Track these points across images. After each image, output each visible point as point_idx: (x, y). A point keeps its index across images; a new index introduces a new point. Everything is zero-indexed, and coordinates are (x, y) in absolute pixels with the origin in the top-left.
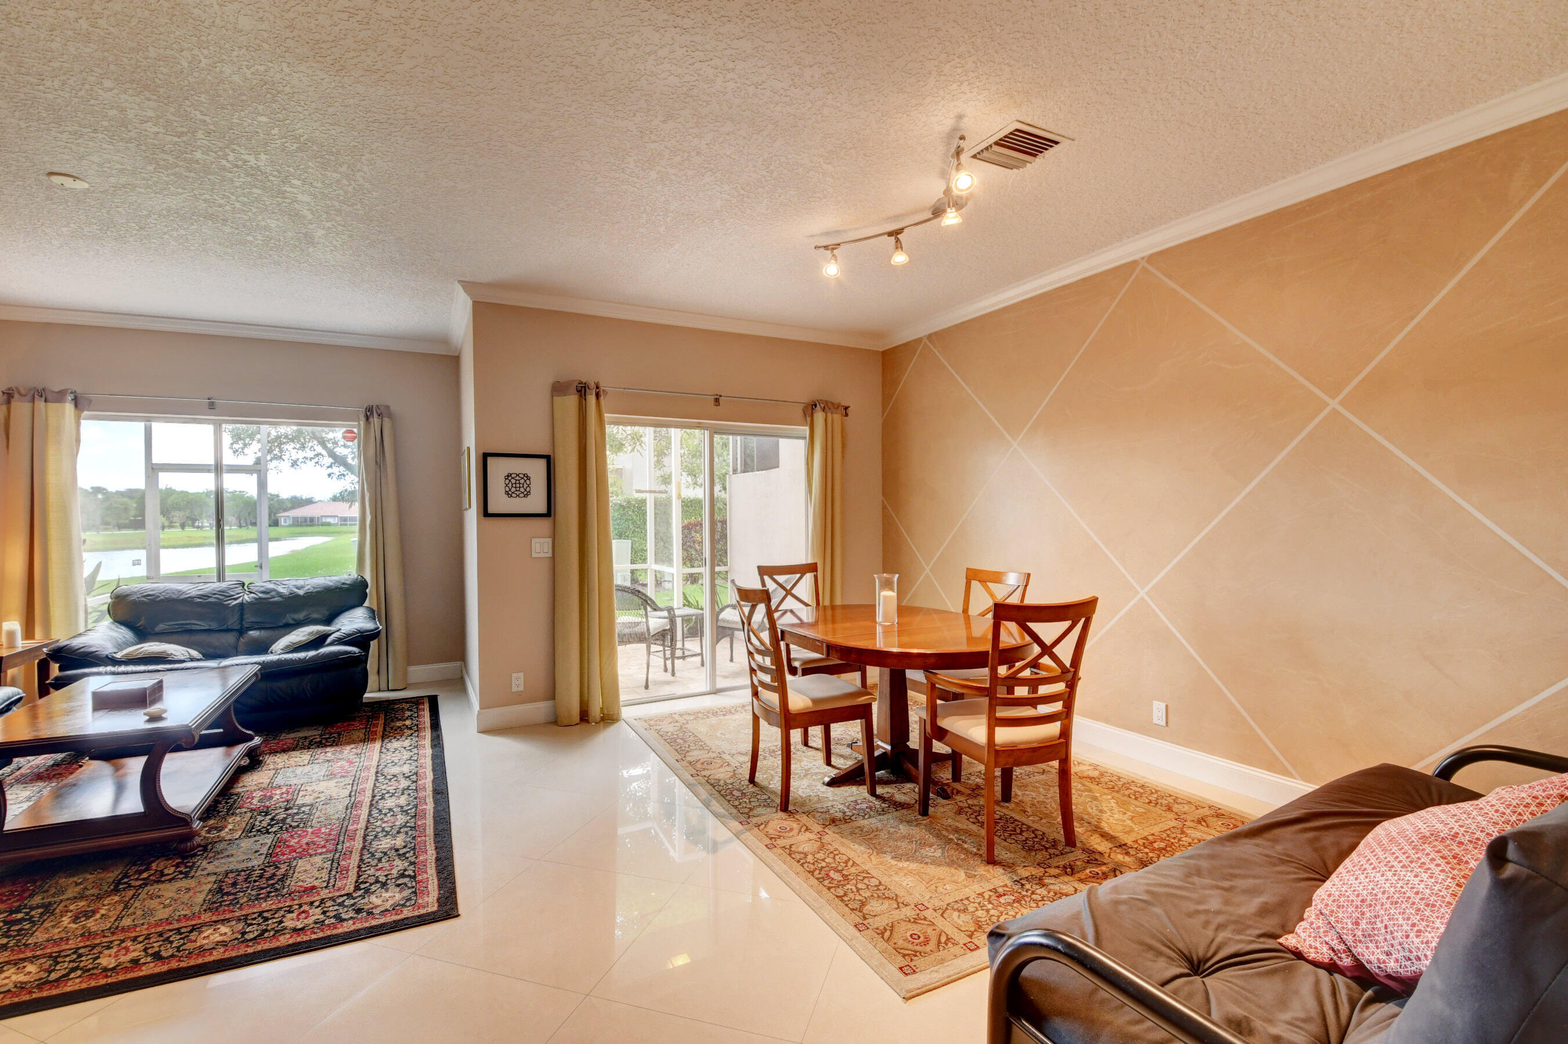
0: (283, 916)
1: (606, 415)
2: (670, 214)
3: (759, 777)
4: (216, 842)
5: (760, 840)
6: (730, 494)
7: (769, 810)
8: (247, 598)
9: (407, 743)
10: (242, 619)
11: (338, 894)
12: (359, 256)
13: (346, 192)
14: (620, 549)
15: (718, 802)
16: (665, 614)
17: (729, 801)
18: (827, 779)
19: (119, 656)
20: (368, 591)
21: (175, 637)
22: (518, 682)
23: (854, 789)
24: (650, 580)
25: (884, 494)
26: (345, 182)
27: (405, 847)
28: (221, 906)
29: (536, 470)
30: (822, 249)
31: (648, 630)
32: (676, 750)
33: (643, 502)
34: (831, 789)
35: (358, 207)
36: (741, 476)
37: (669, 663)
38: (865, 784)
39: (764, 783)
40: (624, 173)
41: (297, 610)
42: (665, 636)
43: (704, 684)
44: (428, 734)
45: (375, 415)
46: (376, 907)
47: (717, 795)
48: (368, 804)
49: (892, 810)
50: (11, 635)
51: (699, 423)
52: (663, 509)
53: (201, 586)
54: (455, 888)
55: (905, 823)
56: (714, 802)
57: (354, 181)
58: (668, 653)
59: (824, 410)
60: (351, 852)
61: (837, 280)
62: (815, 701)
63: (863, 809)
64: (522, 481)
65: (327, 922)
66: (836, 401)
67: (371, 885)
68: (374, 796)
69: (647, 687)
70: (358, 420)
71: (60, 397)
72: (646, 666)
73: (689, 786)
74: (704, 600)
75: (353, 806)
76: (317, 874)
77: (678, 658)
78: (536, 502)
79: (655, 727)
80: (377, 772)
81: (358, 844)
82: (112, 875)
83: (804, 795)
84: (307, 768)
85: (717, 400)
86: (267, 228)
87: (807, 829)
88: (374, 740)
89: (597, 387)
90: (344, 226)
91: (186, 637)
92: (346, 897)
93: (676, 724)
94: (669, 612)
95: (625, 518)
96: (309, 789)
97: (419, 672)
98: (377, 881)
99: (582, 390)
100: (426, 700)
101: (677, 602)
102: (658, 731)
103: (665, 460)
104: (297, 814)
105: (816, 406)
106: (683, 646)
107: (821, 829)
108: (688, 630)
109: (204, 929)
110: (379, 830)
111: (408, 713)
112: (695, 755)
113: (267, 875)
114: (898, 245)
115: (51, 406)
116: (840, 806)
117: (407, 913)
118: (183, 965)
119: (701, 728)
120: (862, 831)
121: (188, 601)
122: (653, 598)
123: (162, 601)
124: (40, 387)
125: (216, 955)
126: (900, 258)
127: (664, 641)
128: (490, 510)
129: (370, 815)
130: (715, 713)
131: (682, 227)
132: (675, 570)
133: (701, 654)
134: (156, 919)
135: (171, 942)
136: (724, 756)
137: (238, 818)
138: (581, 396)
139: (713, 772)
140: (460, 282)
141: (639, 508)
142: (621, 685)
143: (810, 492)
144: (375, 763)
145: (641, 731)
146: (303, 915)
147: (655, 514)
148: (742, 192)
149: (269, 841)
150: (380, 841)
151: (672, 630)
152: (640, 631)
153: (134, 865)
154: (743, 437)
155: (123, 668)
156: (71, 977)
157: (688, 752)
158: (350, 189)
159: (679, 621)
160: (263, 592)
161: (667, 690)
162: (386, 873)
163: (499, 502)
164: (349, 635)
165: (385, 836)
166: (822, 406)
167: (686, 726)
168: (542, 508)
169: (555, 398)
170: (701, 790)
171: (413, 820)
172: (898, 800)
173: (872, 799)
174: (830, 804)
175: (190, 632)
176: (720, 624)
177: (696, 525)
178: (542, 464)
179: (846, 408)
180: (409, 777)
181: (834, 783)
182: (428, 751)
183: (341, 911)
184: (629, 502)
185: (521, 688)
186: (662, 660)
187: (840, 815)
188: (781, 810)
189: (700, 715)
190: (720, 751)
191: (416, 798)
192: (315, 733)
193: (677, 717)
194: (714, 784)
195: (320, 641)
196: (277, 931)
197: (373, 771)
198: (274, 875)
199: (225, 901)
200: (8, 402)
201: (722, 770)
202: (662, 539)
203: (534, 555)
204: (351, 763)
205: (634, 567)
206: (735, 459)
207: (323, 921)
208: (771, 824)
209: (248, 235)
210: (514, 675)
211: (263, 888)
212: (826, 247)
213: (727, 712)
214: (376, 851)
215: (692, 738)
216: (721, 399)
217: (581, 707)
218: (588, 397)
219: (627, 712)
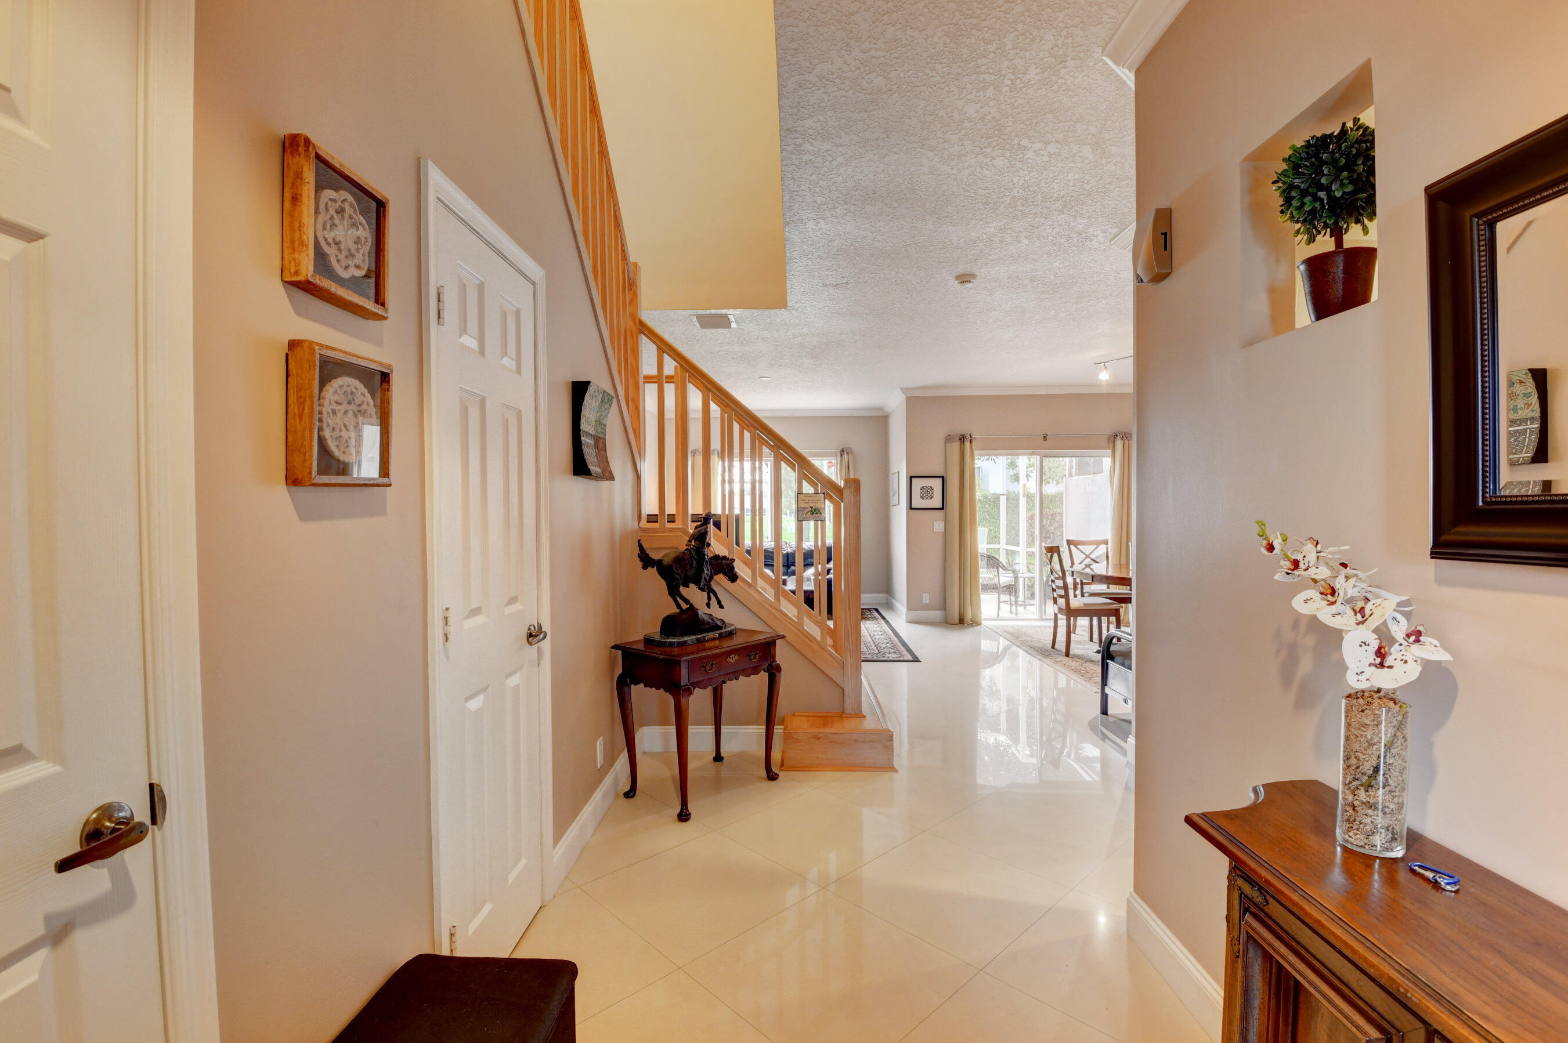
1: (975, 452)
3: (1056, 642)
8: (790, 550)
9: (873, 622)
14: (982, 533)
16: (1011, 574)
17: (1038, 652)
22: (926, 599)
24: (1002, 552)
27: (892, 647)
29: (937, 484)
30: (1098, 365)
31: (999, 582)
36: (1075, 478)
37: (1014, 608)
39: (1058, 645)
42: (1011, 589)
44: (881, 620)
45: (845, 454)
47: (1033, 650)
51: (1032, 452)
52: (1012, 501)
56: (1030, 651)
58: (1013, 601)
59: (1122, 438)
62: (1086, 604)
64: (929, 490)
67: (884, 653)
69: (998, 612)
70: (836, 456)
73: (1018, 647)
77: (1021, 605)
78: (936, 502)
79: (1004, 629)
85: (1045, 438)
87: (1076, 662)
89: (971, 436)
92: (877, 654)
93: (1015, 629)
94: (1014, 573)
97: (865, 597)
98: (886, 652)
99: (962, 439)
100: (873, 610)
105: (1116, 436)
127: (1010, 592)
128: (913, 506)
132: (1020, 549)
138: (961, 442)
140: (899, 387)
141: (995, 501)
145: (993, 630)
147: (1007, 507)
151: (1016, 585)
152: (994, 583)
159: (1021, 580)
162: (889, 651)
163: (917, 502)
166: (1121, 435)
168: (939, 505)
169: (947, 444)
178: (940, 480)
185: (928, 602)
188: (1065, 656)
193: (1014, 626)
201: (1037, 640)
202: (1012, 529)
203: (935, 530)
205: (992, 544)
208: (1060, 664)
210: (924, 595)
212: (1100, 363)
215: (1020, 632)
216: (1048, 437)
217: (960, 614)
218: (965, 443)
219: (984, 623)
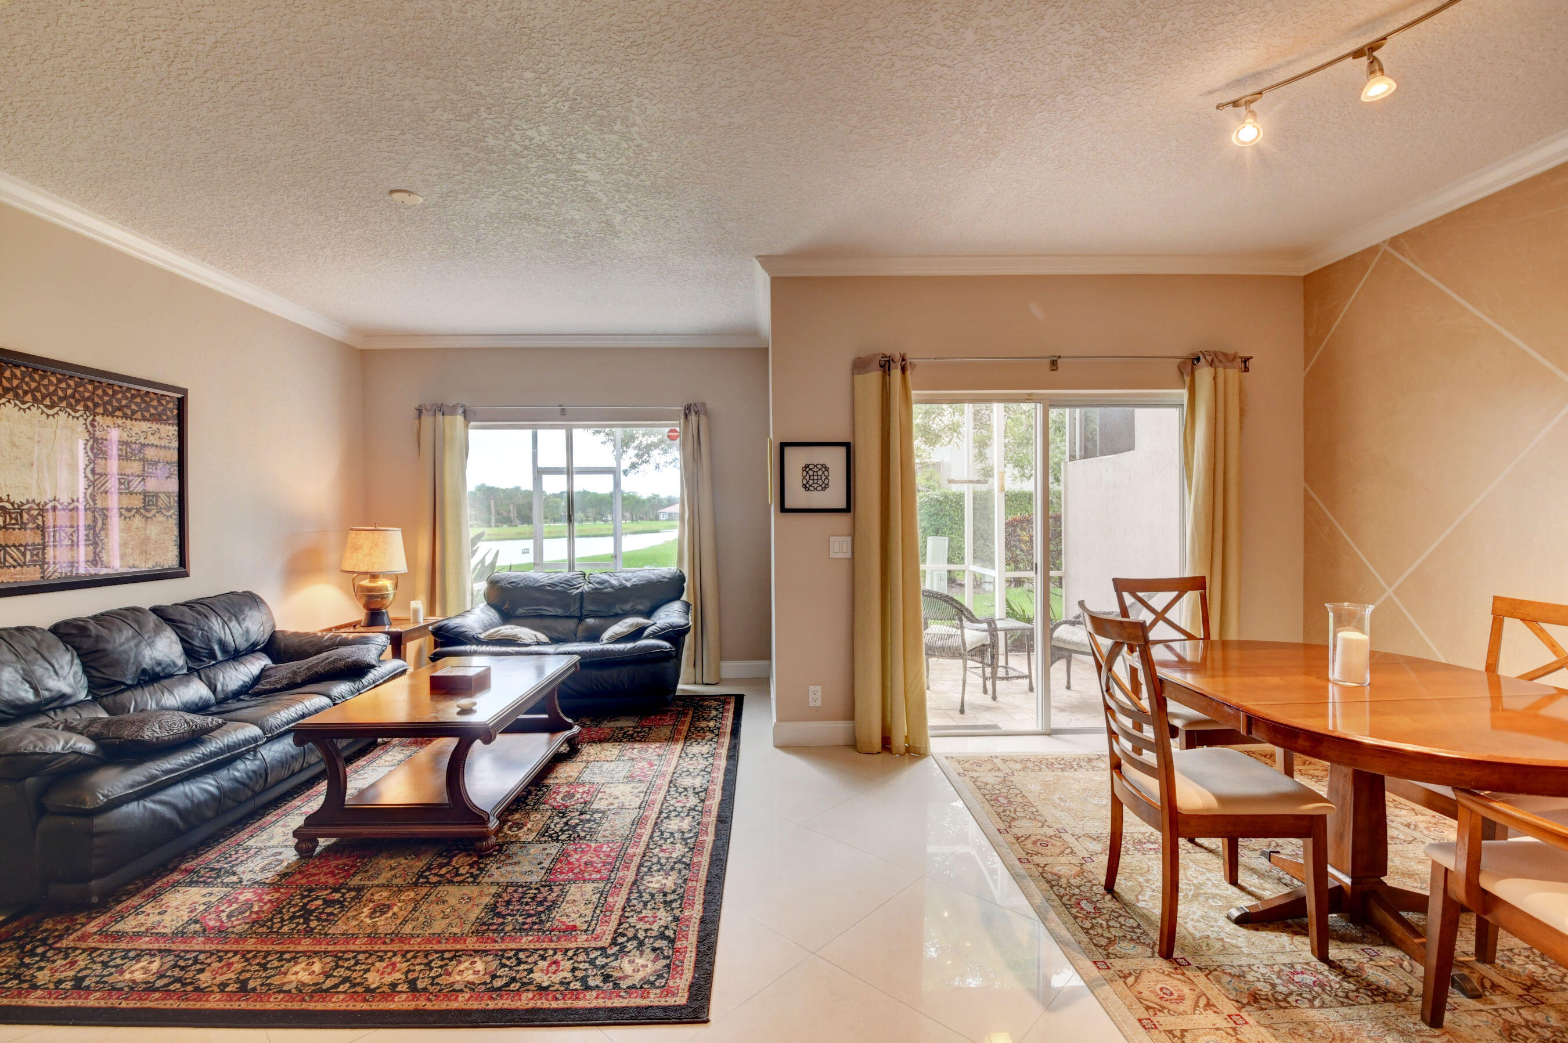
0: (536, 963)
1: (913, 392)
2: (994, 101)
3: (1121, 884)
4: (512, 842)
5: (1130, 1007)
6: (1066, 487)
7: (1140, 949)
8: (586, 588)
9: (705, 749)
10: (581, 607)
11: (593, 944)
12: (659, 241)
13: (628, 158)
15: (1059, 915)
16: (985, 626)
17: (1075, 917)
18: (1236, 914)
19: (482, 636)
20: (685, 585)
21: (530, 621)
22: (815, 696)
23: (1284, 939)
24: (968, 581)
25: (1307, 479)
26: (624, 145)
27: (674, 891)
28: (488, 929)
29: (835, 458)
30: (1230, 108)
31: (964, 644)
32: (999, 814)
33: (961, 496)
34: (1242, 931)
35: (643, 177)
36: (1080, 462)
37: (989, 684)
38: (1306, 935)
39: (1129, 896)
40: (928, 44)
41: (625, 601)
42: (985, 653)
43: (1034, 716)
44: (726, 741)
45: (693, 413)
46: (626, 977)
47: (1057, 902)
48: (654, 821)
49: (1364, 998)
50: (416, 612)
51: (1030, 395)
52: (982, 503)
53: (553, 576)
54: (712, 971)
55: (1396, 1035)
56: (1052, 915)
57: (632, 140)
58: (988, 670)
59: (1211, 364)
60: (622, 885)
61: (1257, 149)
62: (1222, 799)
63: (1307, 985)
64: (820, 473)
65: (572, 986)
66: (1230, 351)
67: (629, 940)
68: (661, 812)
69: (962, 711)
70: (679, 419)
71: (453, 410)
72: (961, 683)
73: (1016, 876)
74: (1034, 609)
75: (639, 822)
76: (582, 909)
77: (1001, 678)
78: (834, 496)
79: (972, 774)
80: (671, 782)
81: (631, 876)
82: (419, 864)
83: (1198, 935)
84: (613, 765)
85: (1054, 364)
86: (572, 221)
87: (1209, 1005)
88: (677, 740)
89: (903, 360)
90: (637, 206)
91: (537, 621)
92: (599, 952)
93: (997, 773)
94: (989, 624)
95: (942, 513)
96: (608, 791)
97: (731, 668)
98: (635, 937)
99: (886, 365)
100: (733, 700)
101: (999, 611)
102: (975, 780)
103: (987, 451)
104: (589, 821)
105: (1198, 359)
106: (1007, 663)
107: (1234, 1011)
108: (1013, 642)
109: (464, 958)
110: (655, 860)
111: (714, 713)
112: (1024, 826)
113: (540, 897)
114: (1375, 67)
115: (448, 418)
116: (1264, 971)
117: (654, 999)
118: (429, 1006)
119: (1032, 785)
120: (1311, 1031)
121: (541, 588)
122: (971, 609)
123: (521, 588)
124: (439, 403)
125: (460, 1003)
126: (1378, 89)
127: (983, 657)
128: (787, 506)
129: (651, 837)
130: (1050, 766)
131: (1010, 119)
132: (997, 573)
133: (1029, 677)
134: (431, 931)
135: (431, 969)
136: (1065, 836)
137: (539, 816)
138: (884, 372)
139: (1049, 860)
140: (757, 257)
141: (957, 503)
142: (929, 704)
143: (1190, 478)
144: (671, 770)
145: (954, 776)
146: (554, 967)
147: (974, 509)
148: (1103, 33)
149: (554, 852)
150: (653, 876)
151: (994, 645)
152: (954, 644)
153: (441, 856)
154: (1084, 409)
155: (484, 648)
156: (340, 989)
157: (1014, 819)
158: (630, 153)
159: (1001, 635)
160: (598, 583)
161: (985, 719)
162: (647, 926)
163: (796, 496)
164: (663, 629)
165: (659, 870)
166: (1209, 358)
167: (1011, 778)
168: (842, 504)
169: (856, 377)
170: (1032, 885)
171: (689, 855)
172: (1372, 979)
173: (1323, 967)
174: (1244, 961)
175: (542, 616)
176: (1054, 643)
177: (1021, 522)
178: (842, 451)
179: (1246, 360)
180: (697, 793)
181: (1245, 920)
182: (722, 763)
183: (590, 972)
184: (946, 497)
185: (819, 703)
186: (981, 681)
187: (1264, 988)
188: (1161, 955)
189: (1029, 764)
190: (1060, 826)
191: (698, 824)
192: (631, 724)
193: (999, 763)
194: (1052, 882)
195: (637, 634)
196: (524, 984)
197: (668, 778)
198: (545, 899)
199: (493, 924)
200: (420, 416)
201: (1063, 859)
202: (982, 537)
203: (832, 555)
204: (651, 765)
205: (952, 567)
206: (1072, 444)
207: (569, 983)
208: (1145, 978)
209: (560, 233)
210: (811, 688)
211: (530, 916)
212: (1235, 104)
213: (1067, 765)
214: (645, 890)
215: (1019, 799)
216: (1060, 361)
217: (883, 732)
218: (893, 371)
219: (937, 746)
